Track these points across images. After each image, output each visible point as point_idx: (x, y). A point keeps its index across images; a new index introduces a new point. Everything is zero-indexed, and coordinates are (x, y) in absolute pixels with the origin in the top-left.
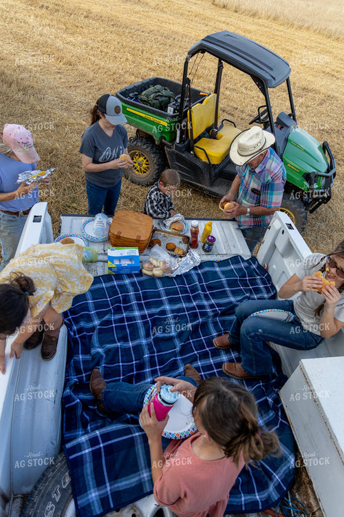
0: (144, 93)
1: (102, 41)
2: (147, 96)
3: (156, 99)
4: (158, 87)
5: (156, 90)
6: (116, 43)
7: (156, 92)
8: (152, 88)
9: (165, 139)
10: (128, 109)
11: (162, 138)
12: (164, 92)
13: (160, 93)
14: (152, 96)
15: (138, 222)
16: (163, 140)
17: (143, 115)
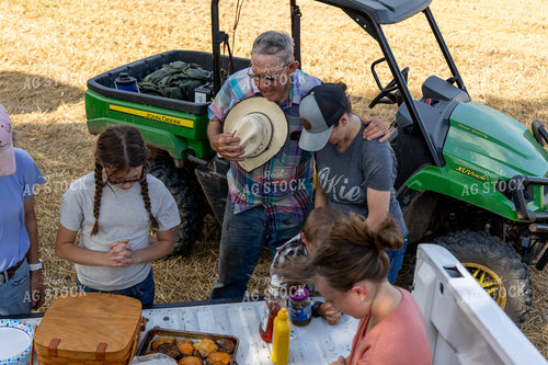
0: (147, 78)
1: (93, 22)
2: (155, 81)
3: (174, 85)
4: (178, 64)
5: (174, 70)
6: (119, 22)
7: (173, 74)
8: (165, 69)
9: (194, 155)
10: (112, 107)
11: (187, 152)
12: (190, 72)
13: (182, 75)
14: (164, 81)
15: (106, 315)
16: (191, 157)
17: (144, 114)
